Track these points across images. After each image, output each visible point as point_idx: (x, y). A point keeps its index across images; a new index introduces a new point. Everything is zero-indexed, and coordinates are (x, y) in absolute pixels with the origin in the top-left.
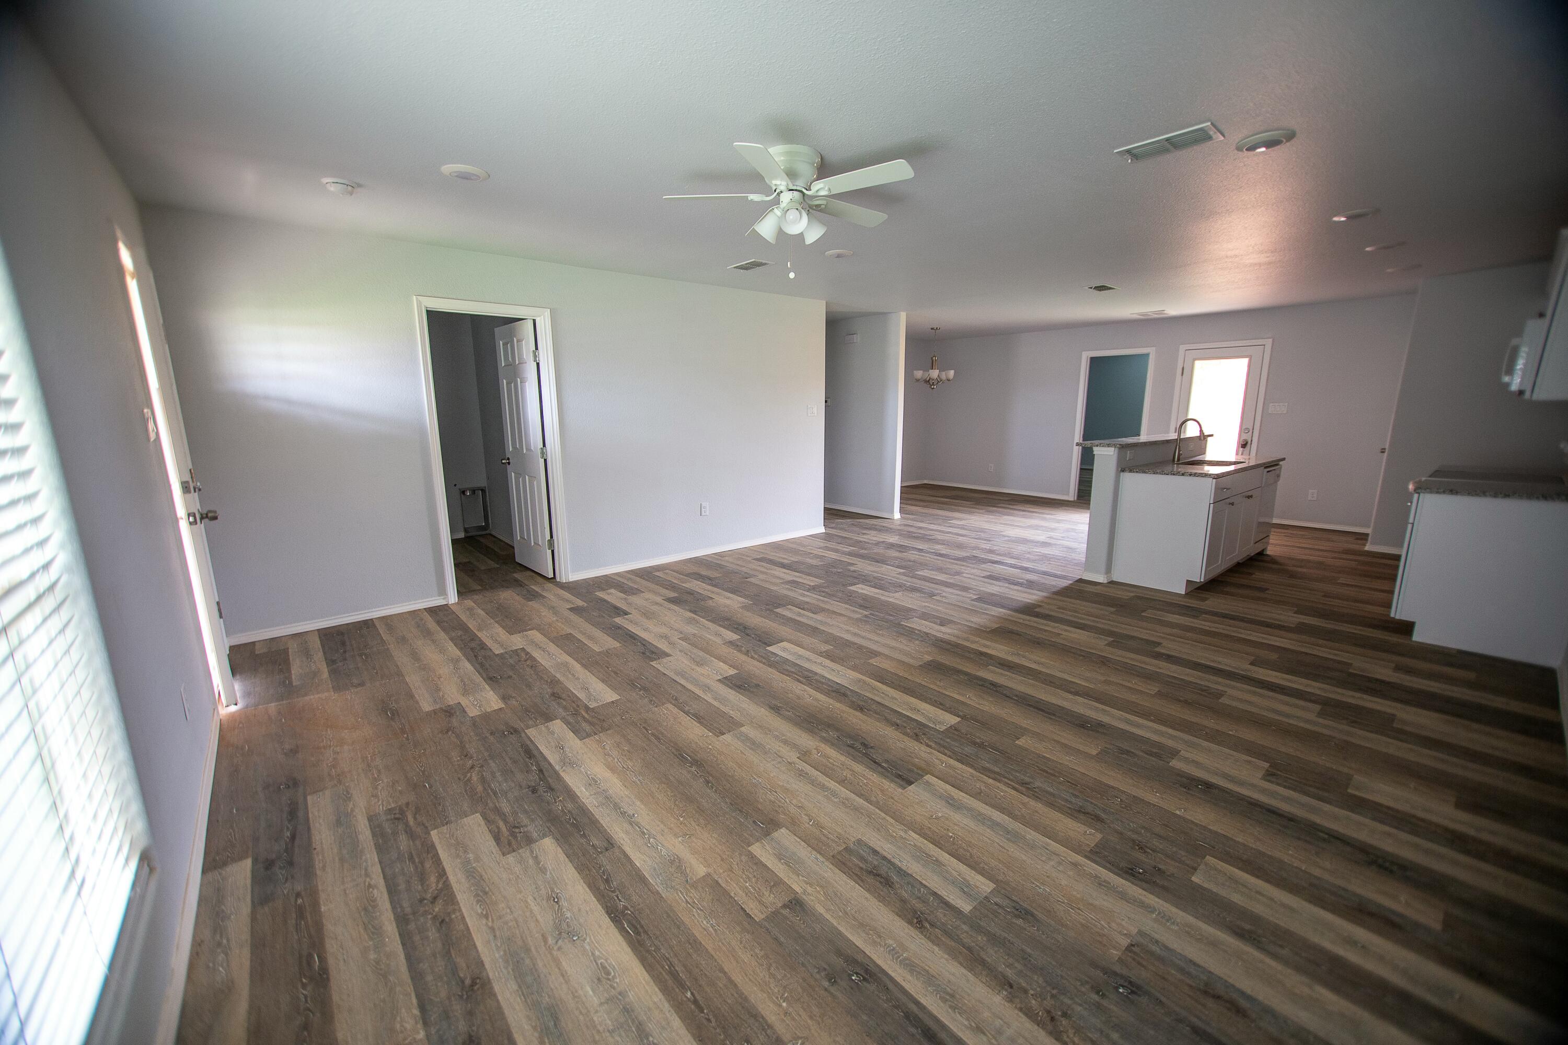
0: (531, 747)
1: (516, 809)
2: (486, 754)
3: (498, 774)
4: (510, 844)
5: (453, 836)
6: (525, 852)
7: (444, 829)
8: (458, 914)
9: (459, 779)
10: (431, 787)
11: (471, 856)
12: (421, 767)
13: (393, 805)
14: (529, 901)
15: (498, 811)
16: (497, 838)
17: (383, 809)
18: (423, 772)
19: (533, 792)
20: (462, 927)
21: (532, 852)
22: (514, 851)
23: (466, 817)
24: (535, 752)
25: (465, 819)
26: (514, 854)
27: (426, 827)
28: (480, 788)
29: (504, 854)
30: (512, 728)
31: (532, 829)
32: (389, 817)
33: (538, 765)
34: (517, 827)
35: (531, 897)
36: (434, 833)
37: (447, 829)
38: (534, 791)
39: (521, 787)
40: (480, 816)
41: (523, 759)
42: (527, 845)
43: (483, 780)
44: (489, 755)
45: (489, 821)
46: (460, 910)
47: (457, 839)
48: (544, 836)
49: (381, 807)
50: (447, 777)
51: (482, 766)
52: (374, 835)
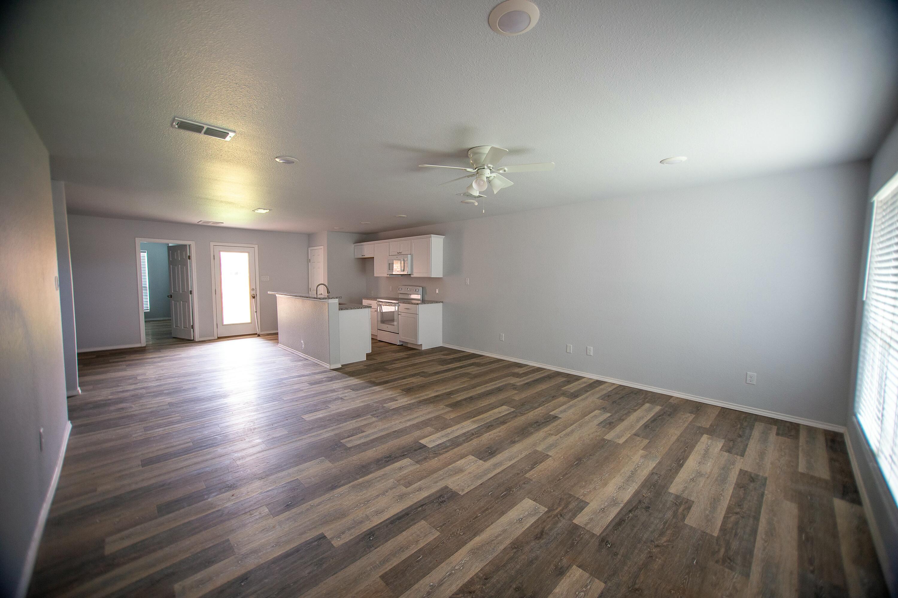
0: (614, 523)
1: (666, 509)
2: (639, 546)
3: (651, 529)
4: (687, 502)
5: (707, 525)
6: (685, 495)
7: (708, 531)
8: (731, 503)
9: (673, 547)
10: (694, 559)
11: (707, 512)
12: (685, 579)
13: (727, 570)
14: (701, 486)
15: (675, 515)
16: (689, 508)
17: (735, 574)
18: (688, 574)
19: (649, 507)
20: (733, 499)
21: (682, 494)
22: (688, 499)
23: (692, 527)
24: (617, 520)
25: (694, 526)
26: (689, 499)
27: (717, 540)
28: (669, 532)
29: (693, 502)
30: (600, 545)
31: (671, 498)
32: (734, 565)
33: (627, 514)
34: (676, 504)
35: (700, 486)
36: (716, 534)
37: (707, 530)
38: (647, 508)
39: (650, 515)
40: (685, 521)
41: (628, 523)
42: (680, 496)
43: (662, 534)
44: (639, 543)
45: (684, 516)
46: (729, 503)
47: (707, 523)
48: (670, 493)
49: (736, 576)
50: (678, 555)
51: (652, 541)
52: (750, 563)
